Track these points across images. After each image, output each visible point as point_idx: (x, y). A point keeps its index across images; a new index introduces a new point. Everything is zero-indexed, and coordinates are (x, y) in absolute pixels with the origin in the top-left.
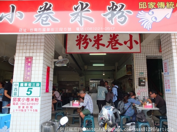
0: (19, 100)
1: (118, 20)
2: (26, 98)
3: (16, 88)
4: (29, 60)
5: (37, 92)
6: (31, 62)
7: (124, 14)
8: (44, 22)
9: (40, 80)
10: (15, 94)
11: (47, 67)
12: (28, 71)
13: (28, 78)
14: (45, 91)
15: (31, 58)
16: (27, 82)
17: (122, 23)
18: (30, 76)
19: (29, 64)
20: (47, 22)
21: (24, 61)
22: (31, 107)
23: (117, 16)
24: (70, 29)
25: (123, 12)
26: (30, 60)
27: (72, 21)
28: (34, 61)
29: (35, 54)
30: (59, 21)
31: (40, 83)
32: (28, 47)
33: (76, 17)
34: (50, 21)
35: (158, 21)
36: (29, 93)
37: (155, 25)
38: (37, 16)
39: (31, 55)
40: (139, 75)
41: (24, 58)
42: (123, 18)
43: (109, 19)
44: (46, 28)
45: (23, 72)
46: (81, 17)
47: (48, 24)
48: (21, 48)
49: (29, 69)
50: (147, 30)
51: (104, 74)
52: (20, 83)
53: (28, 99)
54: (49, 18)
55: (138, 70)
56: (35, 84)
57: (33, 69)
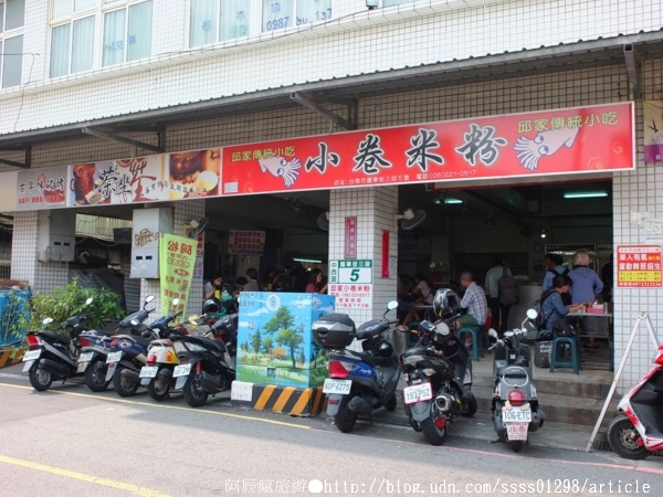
0: (340, 289)
1: (482, 157)
2: (350, 286)
3: (334, 271)
4: (351, 224)
5: (366, 275)
6: (354, 226)
7: (492, 146)
8: (369, 169)
9: (371, 257)
10: (334, 279)
11: (381, 233)
12: (351, 242)
13: (352, 253)
14: (380, 275)
15: (355, 219)
16: (350, 257)
17: (488, 161)
18: (355, 249)
19: (352, 230)
20: (373, 168)
21: (343, 225)
22: (359, 300)
23: (480, 149)
24: (407, 177)
25: (490, 142)
26: (352, 223)
27: (410, 163)
28: (359, 225)
29: (360, 213)
30: (391, 165)
31: (370, 261)
32: (349, 201)
33: (416, 157)
34: (377, 166)
35: (549, 153)
36: (354, 277)
37: (544, 162)
38: (358, 159)
39: (354, 214)
41: (343, 220)
42: (491, 152)
43: (468, 156)
44: (372, 176)
45: (343, 244)
46: (424, 155)
47: (375, 170)
48: (338, 202)
49: (352, 238)
50: (529, 171)
51: (543, 236)
52: (339, 261)
53: (353, 288)
54: (376, 161)
56: (362, 263)
57: (359, 237)
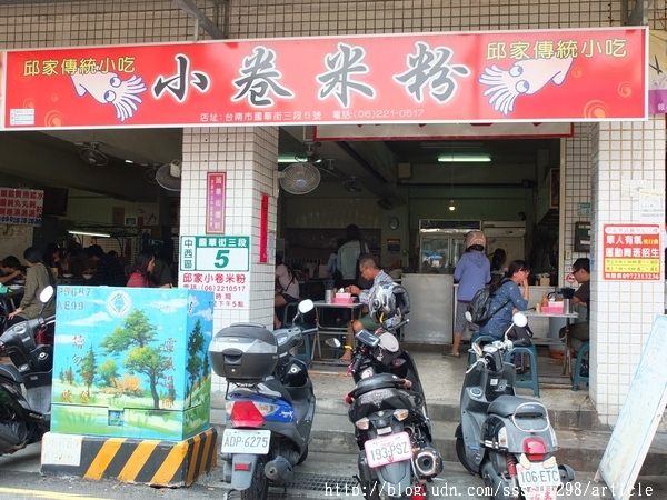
0: (198, 278)
1: (433, 90)
2: (214, 274)
3: (188, 251)
4: (216, 181)
5: (240, 259)
6: (222, 186)
7: (448, 76)
8: (257, 99)
9: (248, 231)
10: (188, 264)
11: (261, 198)
12: (216, 209)
13: (217, 225)
14: (258, 258)
15: (223, 175)
16: (215, 234)
17: (442, 98)
18: (222, 221)
19: (218, 191)
20: (264, 98)
21: (204, 184)
22: (228, 296)
23: (431, 80)
24: (318, 114)
25: (446, 70)
26: (219, 181)
27: (323, 95)
28: (229, 184)
29: (230, 166)
30: (293, 96)
31: (247, 238)
32: (214, 147)
33: (333, 85)
34: (270, 95)
35: (531, 92)
36: (221, 262)
38: (240, 83)
39: (222, 167)
40: (575, 213)
41: (204, 175)
42: (446, 85)
43: (412, 88)
44: (263, 112)
45: (203, 212)
46: (345, 84)
47: (267, 102)
48: (195, 149)
49: (218, 203)
52: (197, 238)
53: (219, 278)
54: (270, 87)
55: (577, 193)
56: (234, 241)
57: (229, 202)
